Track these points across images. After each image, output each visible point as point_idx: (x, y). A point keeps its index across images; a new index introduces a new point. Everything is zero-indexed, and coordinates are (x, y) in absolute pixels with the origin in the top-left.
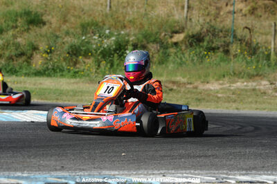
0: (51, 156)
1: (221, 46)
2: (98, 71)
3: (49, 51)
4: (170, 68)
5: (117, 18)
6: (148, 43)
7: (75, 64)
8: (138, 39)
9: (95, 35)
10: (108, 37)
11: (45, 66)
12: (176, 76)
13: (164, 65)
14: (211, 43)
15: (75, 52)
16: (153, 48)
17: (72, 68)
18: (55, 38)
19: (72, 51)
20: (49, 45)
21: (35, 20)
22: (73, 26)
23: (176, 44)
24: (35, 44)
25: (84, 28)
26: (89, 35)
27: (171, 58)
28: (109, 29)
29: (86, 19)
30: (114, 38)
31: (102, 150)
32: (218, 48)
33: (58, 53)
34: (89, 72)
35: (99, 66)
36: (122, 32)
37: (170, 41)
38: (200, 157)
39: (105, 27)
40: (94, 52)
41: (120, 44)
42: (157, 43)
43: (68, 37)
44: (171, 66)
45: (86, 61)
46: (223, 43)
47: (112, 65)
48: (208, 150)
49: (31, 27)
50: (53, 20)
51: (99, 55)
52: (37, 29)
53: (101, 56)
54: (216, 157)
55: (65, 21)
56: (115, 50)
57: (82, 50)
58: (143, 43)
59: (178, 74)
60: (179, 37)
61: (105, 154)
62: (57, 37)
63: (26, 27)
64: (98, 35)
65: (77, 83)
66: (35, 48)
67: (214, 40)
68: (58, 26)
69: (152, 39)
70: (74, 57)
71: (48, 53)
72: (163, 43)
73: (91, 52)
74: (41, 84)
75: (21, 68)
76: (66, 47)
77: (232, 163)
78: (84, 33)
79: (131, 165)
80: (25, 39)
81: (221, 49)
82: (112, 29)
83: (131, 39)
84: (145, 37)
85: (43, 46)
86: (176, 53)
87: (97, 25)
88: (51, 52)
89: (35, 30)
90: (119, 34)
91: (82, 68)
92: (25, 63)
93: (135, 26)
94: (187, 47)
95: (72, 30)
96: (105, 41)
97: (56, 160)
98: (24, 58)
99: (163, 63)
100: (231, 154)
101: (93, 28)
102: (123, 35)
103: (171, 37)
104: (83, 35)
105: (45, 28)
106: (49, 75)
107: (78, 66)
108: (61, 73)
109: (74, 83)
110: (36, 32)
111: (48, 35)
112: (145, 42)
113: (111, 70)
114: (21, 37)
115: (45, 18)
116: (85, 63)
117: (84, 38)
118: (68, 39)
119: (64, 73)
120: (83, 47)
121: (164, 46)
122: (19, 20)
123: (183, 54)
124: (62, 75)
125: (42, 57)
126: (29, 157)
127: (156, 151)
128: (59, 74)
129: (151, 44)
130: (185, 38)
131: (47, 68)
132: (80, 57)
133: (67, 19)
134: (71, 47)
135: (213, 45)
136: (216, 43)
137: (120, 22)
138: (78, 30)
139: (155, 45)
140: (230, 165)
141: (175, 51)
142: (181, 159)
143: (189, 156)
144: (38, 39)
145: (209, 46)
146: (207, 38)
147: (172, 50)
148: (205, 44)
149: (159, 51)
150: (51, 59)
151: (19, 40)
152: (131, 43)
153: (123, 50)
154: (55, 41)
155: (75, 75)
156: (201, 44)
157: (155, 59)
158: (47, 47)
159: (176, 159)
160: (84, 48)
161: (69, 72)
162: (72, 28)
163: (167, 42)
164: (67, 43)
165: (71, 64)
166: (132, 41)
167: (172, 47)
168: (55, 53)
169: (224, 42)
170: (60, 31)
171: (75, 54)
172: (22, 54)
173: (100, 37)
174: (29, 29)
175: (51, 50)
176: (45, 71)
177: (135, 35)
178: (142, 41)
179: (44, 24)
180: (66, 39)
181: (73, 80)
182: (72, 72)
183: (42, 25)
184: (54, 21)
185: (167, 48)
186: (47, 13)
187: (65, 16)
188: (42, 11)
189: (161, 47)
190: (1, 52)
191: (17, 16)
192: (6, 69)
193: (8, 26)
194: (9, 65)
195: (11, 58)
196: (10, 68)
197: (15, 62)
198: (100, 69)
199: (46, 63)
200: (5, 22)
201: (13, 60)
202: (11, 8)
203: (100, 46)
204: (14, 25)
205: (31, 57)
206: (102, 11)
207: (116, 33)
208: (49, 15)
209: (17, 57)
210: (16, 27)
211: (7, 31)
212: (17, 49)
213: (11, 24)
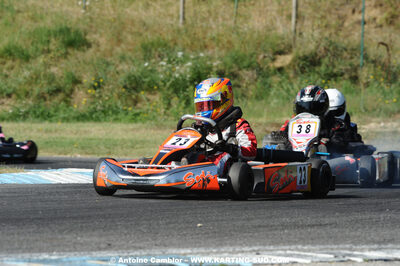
0: (94, 230)
1: (347, 70)
2: (168, 112)
3: (96, 84)
4: (272, 104)
5: (195, 34)
6: (240, 69)
7: (136, 102)
8: (225, 64)
9: (162, 60)
10: (182, 62)
11: (92, 107)
12: (282, 116)
13: (263, 101)
14: (331, 68)
15: (134, 85)
16: (247, 75)
17: (130, 109)
18: (104, 66)
19: (131, 84)
20: (96, 76)
21: (74, 41)
22: (131, 47)
23: (280, 70)
24: (77, 75)
25: (147, 50)
26: (153, 60)
27: (273, 91)
28: (183, 50)
29: (150, 37)
30: (189, 64)
31: (168, 220)
32: (342, 75)
33: (111, 87)
34: (155, 114)
35: (169, 105)
36: (202, 55)
37: (271, 65)
38: (312, 226)
39: (177, 48)
40: (161, 84)
41: (199, 73)
42: (253, 69)
43: (124, 63)
44: (274, 102)
45: (151, 97)
46: (349, 67)
47: (188, 103)
48: (324, 217)
49: (70, 50)
50: (101, 39)
51: (168, 89)
52: (79, 54)
53: (172, 90)
54: (336, 225)
55: (119, 41)
56: (192, 81)
57: (144, 82)
58: (233, 70)
59: (285, 113)
60: (284, 60)
61: (172, 226)
62: (108, 64)
63: (63, 51)
64: (166, 59)
65: (138, 130)
66: (77, 81)
67: (336, 63)
68: (109, 47)
69: (245, 64)
70: (133, 91)
71: (95, 88)
72: (261, 69)
73: (157, 84)
74: (85, 132)
75: (55, 111)
76: (122, 78)
77: (358, 233)
78: (147, 58)
79: (210, 240)
81: (346, 76)
82: (187, 50)
83: (215, 64)
84: (235, 61)
85: (88, 79)
86: (280, 83)
87: (165, 45)
88: (99, 86)
89: (77, 55)
90: (198, 58)
91: (146, 108)
92: (62, 103)
94: (296, 73)
95: (129, 54)
96: (177, 68)
97: (101, 236)
98: (61, 96)
99: (262, 98)
100: (357, 222)
101: (159, 49)
102: (203, 58)
103: (274, 60)
104: (145, 59)
105: (91, 51)
106: (97, 120)
107: (139, 105)
108: (114, 116)
109: (133, 130)
110: (77, 58)
111: (95, 62)
112: (235, 69)
113: (187, 110)
114: (56, 66)
115: (90, 38)
116: (148, 100)
117: (146, 64)
118: (124, 67)
119: (119, 117)
120: (146, 77)
121: (262, 73)
122: (53, 40)
123: (291, 84)
124: (116, 120)
125: (87, 93)
126: (61, 232)
127: (248, 219)
128: (111, 118)
129: (244, 71)
130: (294, 60)
132: (142, 93)
133: (122, 37)
134: (129, 78)
135: (335, 71)
136: (340, 67)
137: (199, 40)
138: (138, 53)
139: (250, 73)
140: (355, 236)
141: (279, 79)
142: (283, 229)
143: (296, 226)
144: (80, 68)
145: (329, 72)
146: (326, 61)
147: (275, 79)
148: (323, 68)
149: (256, 80)
150: (101, 96)
151: (54, 70)
152: (215, 69)
154: (105, 70)
155: (136, 117)
156: (317, 69)
157: (251, 93)
158: (93, 79)
159: (276, 229)
160: (147, 80)
161: (127, 114)
162: (130, 50)
163: (268, 67)
164: (123, 71)
165: (130, 102)
166: (217, 67)
167: (275, 73)
168: (106, 87)
169: (351, 65)
170: (112, 55)
171: (135, 89)
172: (58, 90)
173: (169, 62)
174: (67, 53)
175: (99, 83)
176: (91, 113)
177: (221, 58)
178: (231, 67)
179: (89, 46)
180: (121, 67)
181: (132, 126)
182: (131, 114)
183: (85, 48)
184: (102, 41)
185: (268, 77)
186: (94, 29)
187: (119, 34)
188: (86, 27)
189: (259, 74)
190: (28, 88)
191: (49, 35)
192: (35, 112)
193: (37, 50)
194: (39, 107)
195: (41, 97)
196: (41, 110)
197: (48, 102)
198: (171, 109)
199: (93, 103)
200: (32, 44)
201: (45, 99)
202: (42, 25)
203: (170, 75)
204: (46, 48)
205: (70, 94)
206: (172, 25)
207: (192, 57)
208: (95, 33)
209: (51, 95)
210: (49, 51)
211: (35, 57)
212: (50, 83)
213: (40, 46)
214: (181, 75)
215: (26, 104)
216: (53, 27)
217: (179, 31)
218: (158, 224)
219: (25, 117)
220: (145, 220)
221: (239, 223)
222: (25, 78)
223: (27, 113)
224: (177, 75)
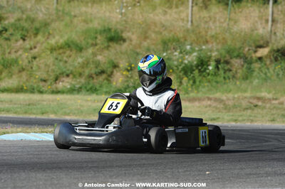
0: (134, 176)
2: (180, 88)
3: (129, 68)
4: (254, 83)
5: (199, 33)
6: (231, 58)
8: (221, 54)
9: (176, 51)
10: (190, 53)
11: (126, 84)
12: (261, 92)
13: (248, 81)
16: (236, 63)
18: (135, 55)
20: (129, 62)
21: (114, 38)
22: (154, 42)
23: (260, 59)
24: (115, 61)
25: (165, 44)
26: (169, 52)
27: (255, 74)
28: (191, 44)
29: (167, 35)
30: (195, 54)
31: (185, 169)
35: (181, 83)
36: (204, 47)
37: (253, 55)
39: (187, 43)
40: (175, 68)
41: (202, 60)
42: (241, 58)
44: (256, 82)
47: (194, 82)
49: (111, 44)
50: (133, 36)
51: (180, 72)
52: (117, 46)
53: (183, 72)
55: (146, 38)
56: (197, 66)
58: (226, 59)
59: (263, 89)
60: (263, 52)
62: (138, 54)
63: (106, 44)
64: (179, 51)
66: (115, 66)
68: (138, 42)
69: (235, 54)
71: (128, 71)
72: (246, 58)
73: (172, 69)
75: (101, 86)
78: (165, 50)
80: (105, 56)
82: (194, 45)
83: (213, 54)
84: (228, 52)
85: (123, 64)
86: (260, 68)
87: (178, 41)
88: (131, 70)
90: (201, 50)
92: (105, 81)
93: (218, 41)
94: (271, 61)
95: (152, 47)
96: (187, 57)
98: (104, 76)
99: (247, 79)
101: (174, 44)
102: (205, 50)
103: (255, 52)
104: (164, 51)
105: (126, 45)
110: (116, 50)
111: (129, 52)
112: (228, 58)
113: (194, 87)
114: (101, 55)
115: (125, 35)
117: (165, 54)
121: (248, 61)
122: (99, 37)
123: (268, 69)
125: (122, 74)
127: (242, 169)
129: (234, 59)
130: (270, 52)
131: (128, 85)
133: (148, 35)
137: (202, 37)
138: (159, 46)
139: (238, 61)
141: (259, 66)
143: (276, 174)
144: (118, 57)
147: (256, 66)
149: (243, 66)
150: (132, 77)
151: (99, 58)
152: (213, 58)
153: (205, 66)
154: (135, 58)
157: (239, 75)
158: (127, 64)
159: (262, 177)
162: (153, 44)
163: (251, 57)
166: (215, 56)
167: (256, 61)
168: (136, 70)
170: (140, 47)
172: (103, 72)
173: (181, 52)
174: (109, 46)
175: (131, 67)
176: (126, 89)
177: (217, 50)
178: (225, 57)
179: (124, 40)
183: (122, 42)
184: (134, 37)
185: (250, 63)
186: (127, 29)
187: (146, 32)
188: (122, 27)
189: (245, 62)
190: (81, 70)
191: (96, 33)
192: (86, 88)
193: (88, 43)
194: (89, 83)
195: (91, 76)
196: (90, 86)
197: (95, 81)
198: (182, 86)
199: (127, 81)
200: (84, 39)
201: (93, 78)
202: (91, 26)
203: (182, 62)
204: (94, 42)
205: (111, 75)
206: (183, 26)
207: (197, 49)
208: (129, 32)
209: (97, 75)
210: (96, 45)
211: (87, 48)
212: (96, 67)
213: (90, 41)
214: (189, 62)
215: (80, 82)
216: (99, 28)
217: (188, 30)
218: (178, 172)
219: (79, 90)
220: (169, 168)
221: (236, 171)
222: (79, 63)
223: (81, 88)
224: (186, 62)
